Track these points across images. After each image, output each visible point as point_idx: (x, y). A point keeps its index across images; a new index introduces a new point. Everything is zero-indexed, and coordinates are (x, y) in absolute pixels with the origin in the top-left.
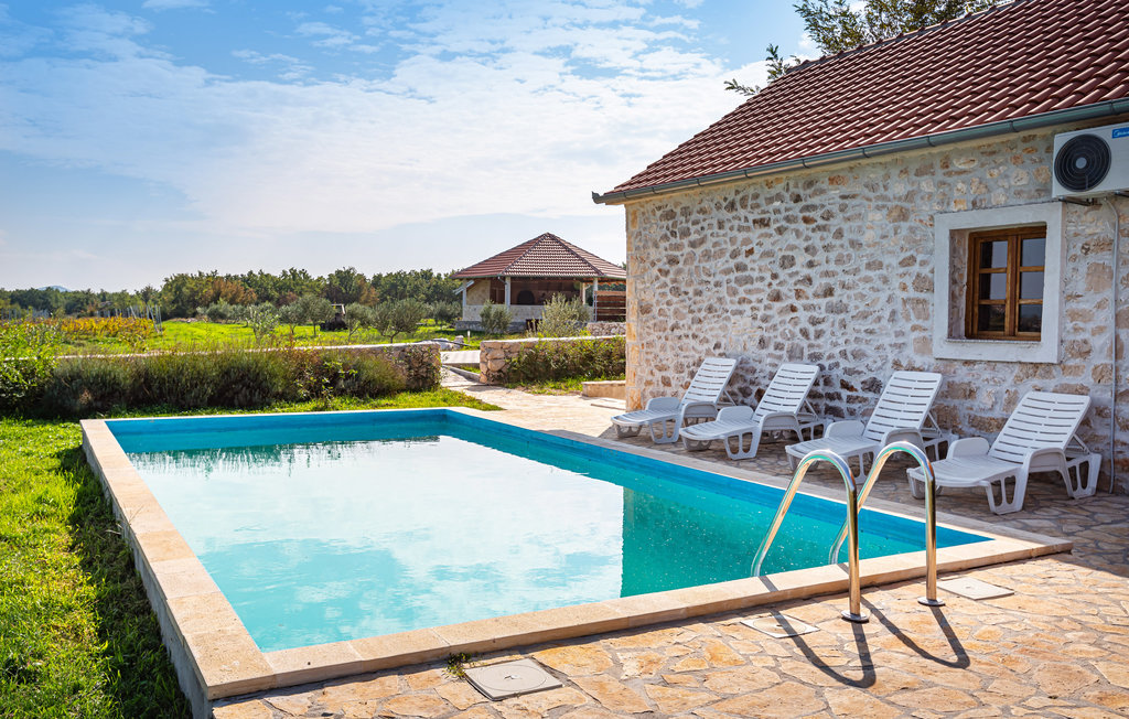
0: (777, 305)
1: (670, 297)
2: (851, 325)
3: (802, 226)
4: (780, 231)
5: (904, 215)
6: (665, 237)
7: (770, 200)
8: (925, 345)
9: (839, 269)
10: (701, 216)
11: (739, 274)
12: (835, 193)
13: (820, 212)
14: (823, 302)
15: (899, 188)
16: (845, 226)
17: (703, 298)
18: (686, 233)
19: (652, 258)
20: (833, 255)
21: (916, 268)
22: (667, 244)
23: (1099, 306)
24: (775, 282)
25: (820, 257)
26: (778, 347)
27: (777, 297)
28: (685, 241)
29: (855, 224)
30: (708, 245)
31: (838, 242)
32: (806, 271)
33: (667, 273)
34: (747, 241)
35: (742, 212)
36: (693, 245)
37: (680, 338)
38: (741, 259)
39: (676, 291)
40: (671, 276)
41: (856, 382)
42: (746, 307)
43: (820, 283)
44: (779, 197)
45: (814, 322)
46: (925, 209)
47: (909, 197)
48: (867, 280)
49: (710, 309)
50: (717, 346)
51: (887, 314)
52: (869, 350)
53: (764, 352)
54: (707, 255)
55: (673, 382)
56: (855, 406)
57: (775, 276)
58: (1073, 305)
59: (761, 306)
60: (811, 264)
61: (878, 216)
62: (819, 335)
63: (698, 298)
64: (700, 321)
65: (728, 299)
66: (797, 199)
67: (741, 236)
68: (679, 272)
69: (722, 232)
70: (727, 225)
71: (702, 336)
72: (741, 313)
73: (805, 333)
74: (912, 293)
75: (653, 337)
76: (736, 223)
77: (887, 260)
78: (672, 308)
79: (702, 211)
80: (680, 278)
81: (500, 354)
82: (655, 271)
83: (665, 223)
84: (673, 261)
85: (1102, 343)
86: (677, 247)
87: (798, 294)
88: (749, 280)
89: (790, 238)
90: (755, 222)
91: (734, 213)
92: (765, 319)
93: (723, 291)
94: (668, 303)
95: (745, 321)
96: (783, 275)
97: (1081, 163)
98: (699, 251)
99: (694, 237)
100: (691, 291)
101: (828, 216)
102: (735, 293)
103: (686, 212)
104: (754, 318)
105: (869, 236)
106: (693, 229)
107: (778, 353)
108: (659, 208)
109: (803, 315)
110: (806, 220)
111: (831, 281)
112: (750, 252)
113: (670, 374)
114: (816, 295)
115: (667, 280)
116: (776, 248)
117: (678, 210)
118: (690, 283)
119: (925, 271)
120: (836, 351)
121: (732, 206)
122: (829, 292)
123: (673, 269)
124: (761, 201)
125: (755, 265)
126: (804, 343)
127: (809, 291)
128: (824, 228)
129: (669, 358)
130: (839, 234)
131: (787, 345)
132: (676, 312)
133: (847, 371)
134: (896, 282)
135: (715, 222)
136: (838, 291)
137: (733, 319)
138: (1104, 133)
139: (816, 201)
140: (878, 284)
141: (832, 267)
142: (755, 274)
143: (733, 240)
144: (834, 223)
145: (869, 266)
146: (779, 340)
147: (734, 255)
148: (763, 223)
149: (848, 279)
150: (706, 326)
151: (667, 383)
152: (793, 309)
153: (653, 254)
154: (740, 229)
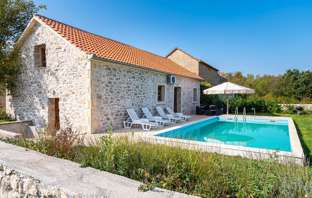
0: (136, 96)
1: (109, 93)
2: (147, 100)
4: (137, 80)
6: (108, 75)
10: (119, 72)
11: (128, 88)
12: (146, 75)
13: (143, 78)
14: (143, 95)
17: (120, 94)
18: (115, 76)
19: (102, 81)
20: (145, 86)
21: (154, 90)
22: (108, 77)
23: (168, 97)
24: (135, 91)
26: (136, 105)
27: (136, 94)
28: (114, 78)
29: (148, 81)
30: (121, 80)
31: (146, 84)
32: (141, 89)
33: (108, 86)
34: (130, 81)
35: (130, 74)
36: (117, 79)
37: (113, 105)
38: (129, 85)
39: (111, 92)
40: (110, 87)
42: (130, 96)
44: (137, 73)
45: (142, 99)
46: (156, 81)
47: (154, 79)
48: (149, 92)
49: (122, 97)
50: (123, 106)
52: (149, 104)
53: (133, 106)
54: (120, 83)
55: (110, 119)
57: (135, 90)
58: (166, 96)
59: (133, 96)
60: (142, 88)
61: (151, 81)
62: (143, 102)
63: (118, 94)
64: (119, 100)
65: (126, 94)
66: (140, 74)
67: (129, 80)
68: (112, 86)
69: (125, 78)
70: (126, 76)
71: (119, 104)
72: (129, 98)
74: (154, 94)
75: (103, 105)
76: (128, 76)
77: (151, 88)
78: (110, 97)
79: (120, 71)
80: (113, 88)
82: (104, 85)
83: (107, 71)
84: (110, 83)
85: (168, 101)
86: (111, 79)
87: (139, 94)
88: (130, 90)
89: (138, 82)
90: (132, 77)
91: (128, 74)
92: (134, 99)
93: (125, 92)
94: (109, 95)
96: (137, 89)
97: (174, 80)
98: (118, 81)
99: (117, 77)
100: (116, 92)
101: (145, 79)
102: (128, 93)
103: (115, 70)
104: (131, 99)
105: (150, 84)
106: (117, 75)
107: (136, 106)
108: (106, 66)
110: (142, 79)
111: (144, 91)
112: (131, 84)
113: (109, 116)
114: (142, 94)
115: (108, 88)
116: (136, 84)
117: (112, 68)
118: (115, 90)
120: (145, 105)
121: (128, 72)
123: (110, 85)
124: (134, 73)
125: (132, 87)
126: (140, 104)
127: (141, 93)
128: (144, 81)
129: (109, 111)
130: (146, 83)
131: (137, 104)
132: (111, 98)
134: (152, 92)
135: (123, 75)
136: (145, 94)
137: (127, 99)
138: (174, 77)
139: (143, 76)
142: (132, 89)
143: (127, 80)
144: (146, 81)
146: (136, 103)
147: (127, 84)
148: (134, 78)
149: (147, 91)
150: (120, 101)
151: (108, 119)
152: (139, 97)
153: (103, 80)
154: (129, 78)
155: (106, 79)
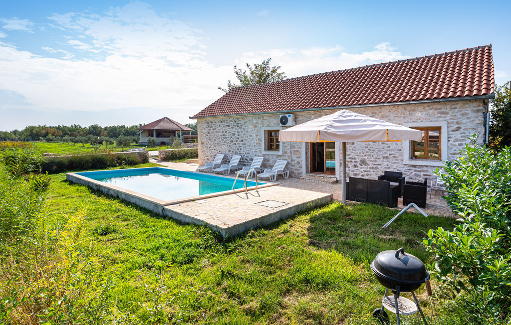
0: (232, 143)
2: (247, 147)
3: (236, 127)
4: (232, 128)
5: (256, 127)
6: (207, 127)
7: (230, 121)
8: (260, 151)
9: (244, 136)
11: (224, 136)
12: (243, 121)
13: (240, 125)
14: (241, 143)
15: (255, 121)
16: (245, 128)
18: (211, 127)
20: (243, 134)
21: (258, 137)
22: (207, 129)
23: (288, 145)
25: (240, 134)
26: (233, 152)
27: (232, 142)
28: (211, 129)
29: (247, 127)
30: (217, 130)
31: (244, 131)
33: (207, 135)
34: (225, 130)
35: (224, 123)
36: (213, 129)
37: (211, 150)
38: (224, 133)
39: (210, 139)
41: (248, 159)
42: (226, 143)
43: (240, 139)
44: (232, 121)
45: (240, 147)
46: (260, 126)
47: (257, 123)
48: (250, 139)
49: (218, 144)
50: (220, 152)
51: (253, 146)
52: (251, 152)
53: (230, 153)
54: (217, 132)
55: (210, 160)
56: (248, 164)
57: (231, 137)
58: (284, 145)
59: (229, 143)
60: (239, 135)
61: (251, 126)
62: (241, 149)
63: (215, 141)
65: (221, 142)
66: (235, 122)
67: (224, 128)
68: (210, 135)
70: (221, 126)
71: (216, 149)
72: (224, 144)
73: (238, 149)
74: (258, 142)
75: (205, 149)
76: (223, 125)
77: (253, 135)
79: (215, 122)
80: (211, 137)
81: (164, 153)
82: (205, 135)
83: (206, 124)
84: (209, 133)
85: (289, 151)
86: (210, 130)
87: (236, 141)
88: (226, 138)
89: (234, 129)
92: (230, 146)
93: (220, 140)
95: (225, 146)
96: (233, 137)
97: (284, 120)
98: (215, 131)
101: (242, 126)
102: (223, 140)
103: (211, 122)
104: (227, 146)
105: (249, 130)
106: (213, 126)
108: (205, 121)
109: (237, 145)
110: (237, 126)
111: (243, 139)
112: (226, 132)
113: (209, 158)
114: (240, 141)
116: (231, 131)
117: (209, 122)
118: (213, 138)
119: (260, 137)
120: (244, 153)
121: (222, 122)
122: (242, 141)
124: (228, 121)
125: (227, 135)
126: (238, 151)
127: (238, 140)
128: (241, 128)
129: (209, 154)
130: (244, 129)
132: (210, 144)
133: (246, 157)
134: (255, 139)
135: (218, 125)
136: (244, 141)
137: (223, 146)
138: (287, 115)
139: (239, 122)
140: (252, 140)
141: (243, 136)
142: (227, 137)
143: (222, 129)
144: (243, 127)
145: (250, 136)
146: (233, 150)
147: (223, 132)
148: (228, 126)
149: (246, 138)
150: (217, 147)
151: (208, 160)
152: (235, 144)
153: (204, 131)
154: (224, 127)
155: (206, 131)
